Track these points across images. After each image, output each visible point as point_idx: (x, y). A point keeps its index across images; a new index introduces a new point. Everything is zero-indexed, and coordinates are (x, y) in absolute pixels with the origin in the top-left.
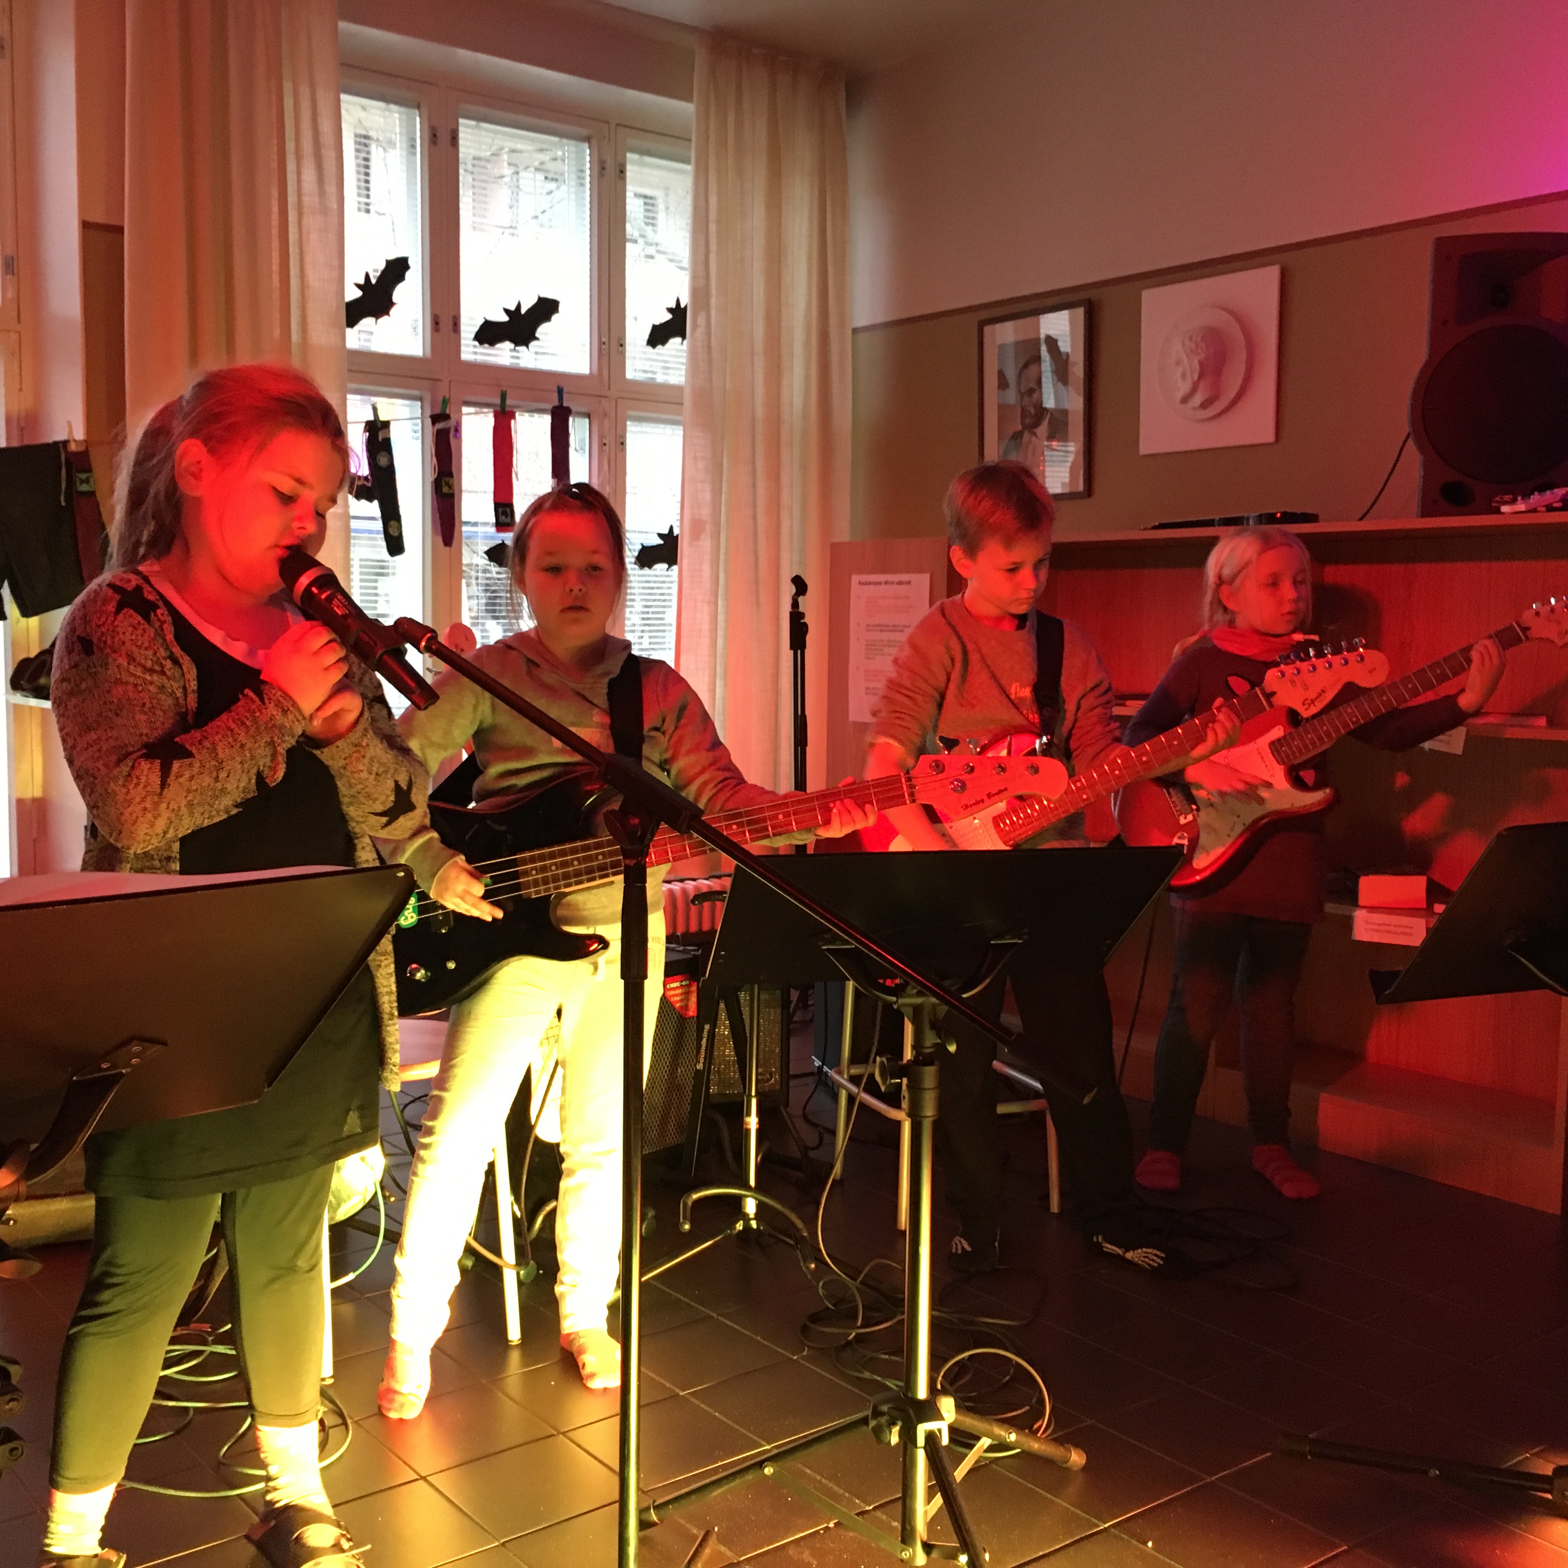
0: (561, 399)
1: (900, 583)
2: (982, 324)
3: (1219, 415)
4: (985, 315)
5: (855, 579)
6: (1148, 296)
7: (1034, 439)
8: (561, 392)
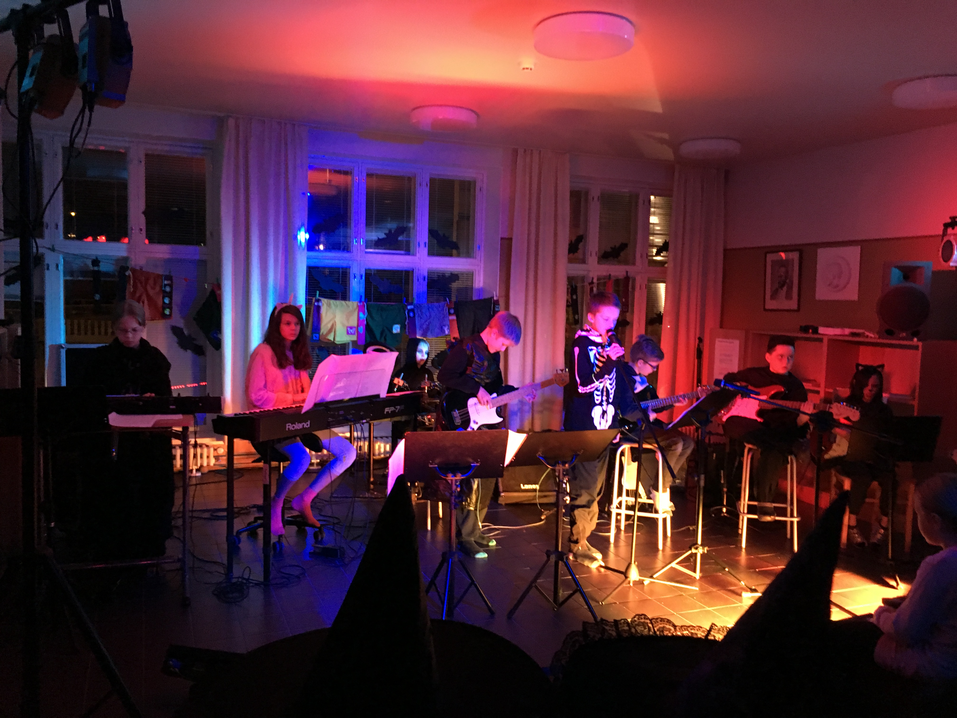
0: (627, 275)
1: (730, 342)
2: (766, 253)
3: (841, 290)
4: (767, 250)
5: (717, 340)
6: (820, 250)
7: (782, 291)
8: (627, 272)
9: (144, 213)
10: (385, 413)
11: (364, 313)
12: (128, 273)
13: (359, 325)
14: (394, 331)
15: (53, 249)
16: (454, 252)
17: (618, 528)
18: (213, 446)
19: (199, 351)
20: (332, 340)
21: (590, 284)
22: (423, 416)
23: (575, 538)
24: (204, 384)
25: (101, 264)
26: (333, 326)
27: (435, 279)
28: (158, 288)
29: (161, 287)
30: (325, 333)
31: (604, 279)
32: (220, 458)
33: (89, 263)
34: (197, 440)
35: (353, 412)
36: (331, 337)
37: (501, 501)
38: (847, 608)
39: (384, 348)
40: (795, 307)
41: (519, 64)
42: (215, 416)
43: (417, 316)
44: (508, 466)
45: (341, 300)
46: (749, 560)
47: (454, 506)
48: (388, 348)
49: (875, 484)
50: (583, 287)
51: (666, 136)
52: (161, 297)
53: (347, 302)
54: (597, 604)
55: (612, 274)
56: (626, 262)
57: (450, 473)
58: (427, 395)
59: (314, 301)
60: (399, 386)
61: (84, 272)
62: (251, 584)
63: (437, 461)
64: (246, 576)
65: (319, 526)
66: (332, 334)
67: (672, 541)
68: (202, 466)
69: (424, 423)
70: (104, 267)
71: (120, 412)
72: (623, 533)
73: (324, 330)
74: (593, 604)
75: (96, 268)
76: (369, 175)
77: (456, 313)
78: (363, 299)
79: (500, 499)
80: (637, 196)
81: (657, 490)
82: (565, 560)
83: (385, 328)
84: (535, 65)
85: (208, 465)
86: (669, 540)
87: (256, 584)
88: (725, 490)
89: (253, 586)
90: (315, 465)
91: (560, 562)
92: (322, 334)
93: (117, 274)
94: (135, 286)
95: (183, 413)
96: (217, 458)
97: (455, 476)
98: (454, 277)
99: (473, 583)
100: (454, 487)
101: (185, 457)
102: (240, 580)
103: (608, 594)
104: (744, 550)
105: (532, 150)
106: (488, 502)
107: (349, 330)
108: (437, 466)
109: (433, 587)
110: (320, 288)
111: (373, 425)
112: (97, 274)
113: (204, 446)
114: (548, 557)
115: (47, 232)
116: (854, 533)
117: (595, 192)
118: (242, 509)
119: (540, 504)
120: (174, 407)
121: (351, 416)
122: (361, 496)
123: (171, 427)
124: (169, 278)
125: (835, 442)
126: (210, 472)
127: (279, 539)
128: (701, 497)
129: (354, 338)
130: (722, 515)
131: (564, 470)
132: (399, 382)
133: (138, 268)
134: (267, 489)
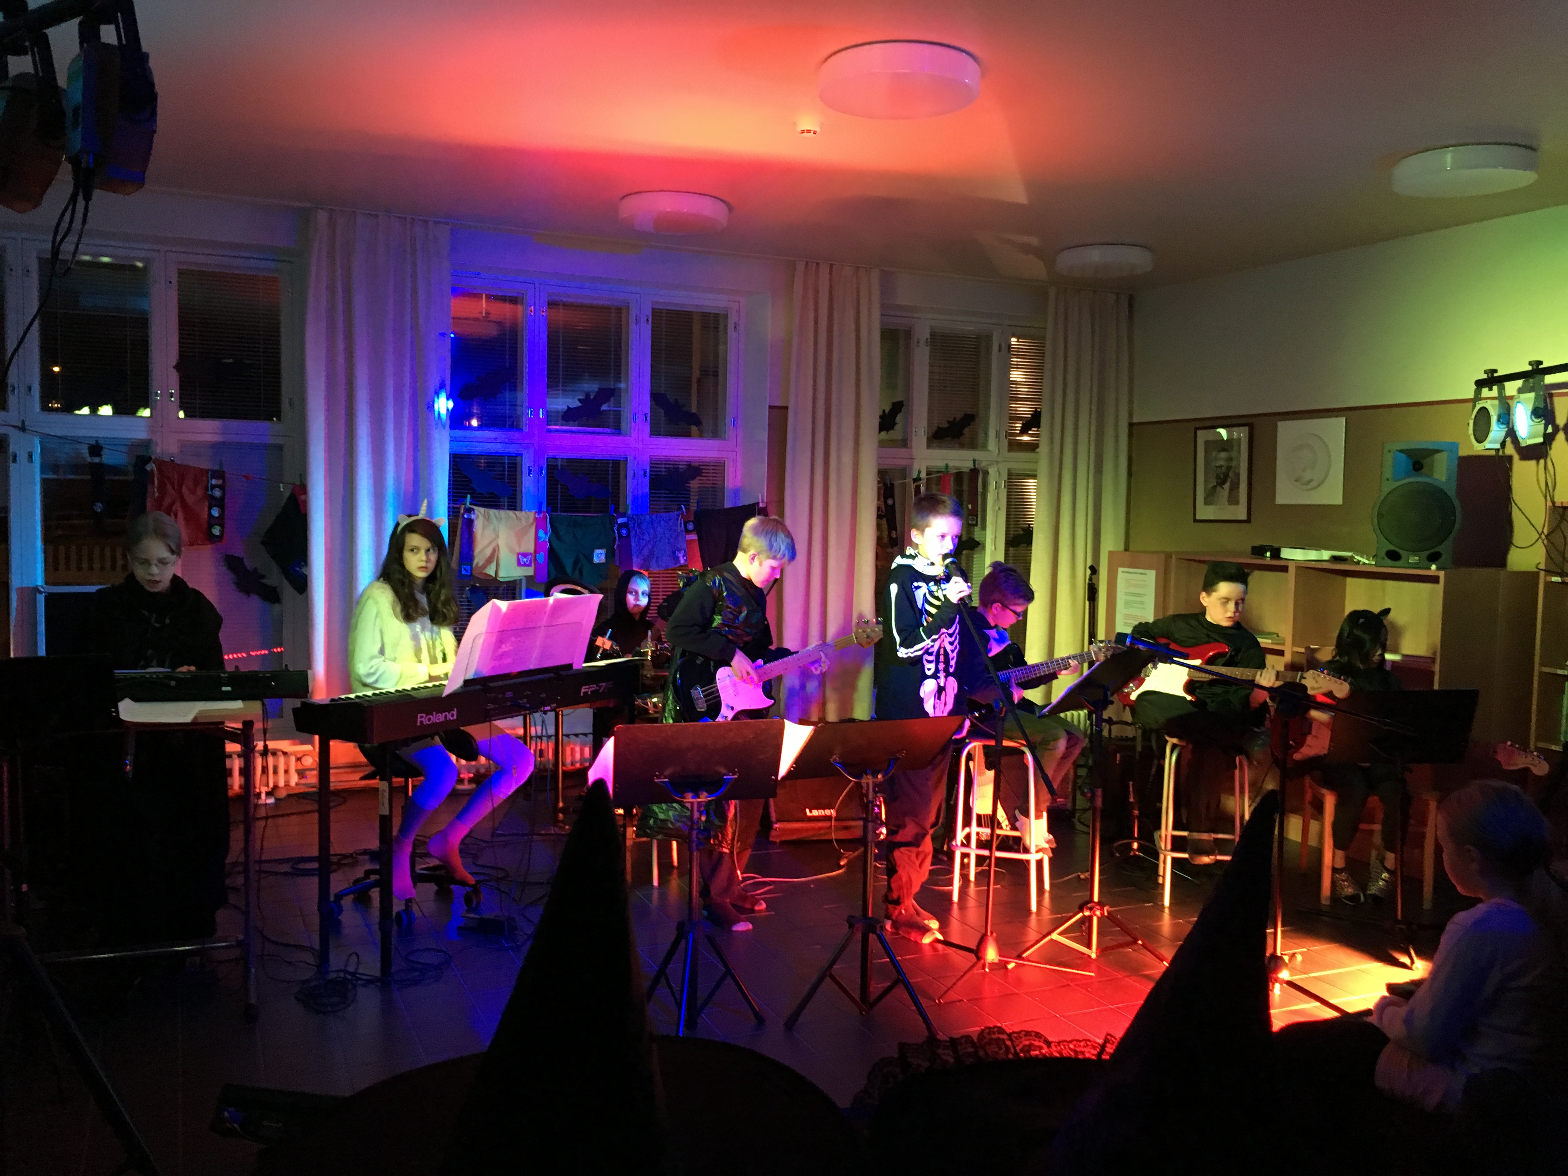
0: (974, 465)
1: (1141, 574)
2: (1197, 429)
3: (1316, 488)
4: (1198, 424)
5: (1120, 570)
6: (1280, 424)
7: (1222, 490)
8: (974, 461)
9: (175, 367)
10: (582, 694)
11: (546, 533)
12: (151, 467)
13: (536, 552)
14: (596, 560)
15: (23, 429)
16: (694, 429)
17: (964, 877)
18: (294, 753)
19: (272, 596)
20: (494, 575)
21: (915, 480)
22: (644, 699)
23: (895, 895)
24: (279, 650)
25: (105, 452)
26: (494, 551)
27: (663, 473)
28: (200, 492)
29: (206, 489)
30: (480, 564)
31: (938, 472)
32: (307, 773)
33: (85, 451)
34: (267, 743)
35: (529, 693)
36: (492, 571)
37: (774, 836)
38: (1332, 1001)
39: (579, 588)
40: (1244, 517)
41: (795, 124)
42: (297, 703)
43: (633, 534)
44: (783, 778)
45: (508, 509)
46: (1174, 925)
47: (697, 845)
48: (585, 588)
49: (1374, 801)
50: (904, 486)
51: (1034, 241)
52: (206, 509)
53: (518, 513)
54: (933, 1003)
55: (951, 464)
56: (973, 445)
57: (688, 792)
58: (649, 664)
59: (462, 511)
60: (604, 650)
61: (77, 467)
62: (359, 982)
63: (668, 772)
64: (351, 969)
65: (474, 883)
66: (493, 566)
67: (1053, 898)
68: (276, 787)
69: (647, 710)
70: (108, 458)
71: (136, 699)
72: (972, 885)
73: (479, 558)
74: (924, 1002)
75: (97, 460)
76: (552, 304)
77: (698, 530)
78: (544, 509)
79: (773, 833)
80: (989, 338)
81: (1026, 814)
82: (878, 932)
83: (581, 556)
84: (822, 125)
85: (287, 785)
86: (1047, 895)
87: (370, 982)
88: (1136, 812)
89: (363, 986)
90: (466, 782)
91: (871, 935)
92: (477, 564)
93: (131, 468)
94: (162, 488)
95: (244, 699)
96: (301, 773)
97: (697, 796)
98: (694, 470)
99: (728, 972)
100: (696, 815)
101: (247, 772)
102: (342, 975)
103: (949, 986)
104: (1167, 910)
105: (818, 264)
106: (751, 840)
107: (522, 559)
108: (667, 780)
109: (663, 981)
110: (472, 489)
111: (562, 715)
112: (98, 470)
113: (280, 753)
114: (851, 926)
115: (12, 400)
116: (1343, 881)
117: (922, 333)
118: (344, 856)
119: (837, 841)
120: (229, 689)
121: (525, 700)
122: (543, 832)
123: (223, 723)
124: (219, 474)
125: (1310, 733)
126: (289, 796)
127: (407, 906)
128: (1098, 825)
129: (530, 571)
130: (1132, 854)
131: (875, 785)
132: (604, 643)
133: (167, 459)
134: (385, 822)
